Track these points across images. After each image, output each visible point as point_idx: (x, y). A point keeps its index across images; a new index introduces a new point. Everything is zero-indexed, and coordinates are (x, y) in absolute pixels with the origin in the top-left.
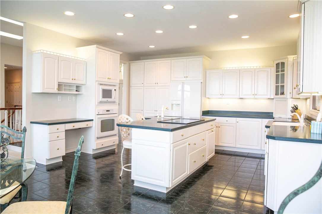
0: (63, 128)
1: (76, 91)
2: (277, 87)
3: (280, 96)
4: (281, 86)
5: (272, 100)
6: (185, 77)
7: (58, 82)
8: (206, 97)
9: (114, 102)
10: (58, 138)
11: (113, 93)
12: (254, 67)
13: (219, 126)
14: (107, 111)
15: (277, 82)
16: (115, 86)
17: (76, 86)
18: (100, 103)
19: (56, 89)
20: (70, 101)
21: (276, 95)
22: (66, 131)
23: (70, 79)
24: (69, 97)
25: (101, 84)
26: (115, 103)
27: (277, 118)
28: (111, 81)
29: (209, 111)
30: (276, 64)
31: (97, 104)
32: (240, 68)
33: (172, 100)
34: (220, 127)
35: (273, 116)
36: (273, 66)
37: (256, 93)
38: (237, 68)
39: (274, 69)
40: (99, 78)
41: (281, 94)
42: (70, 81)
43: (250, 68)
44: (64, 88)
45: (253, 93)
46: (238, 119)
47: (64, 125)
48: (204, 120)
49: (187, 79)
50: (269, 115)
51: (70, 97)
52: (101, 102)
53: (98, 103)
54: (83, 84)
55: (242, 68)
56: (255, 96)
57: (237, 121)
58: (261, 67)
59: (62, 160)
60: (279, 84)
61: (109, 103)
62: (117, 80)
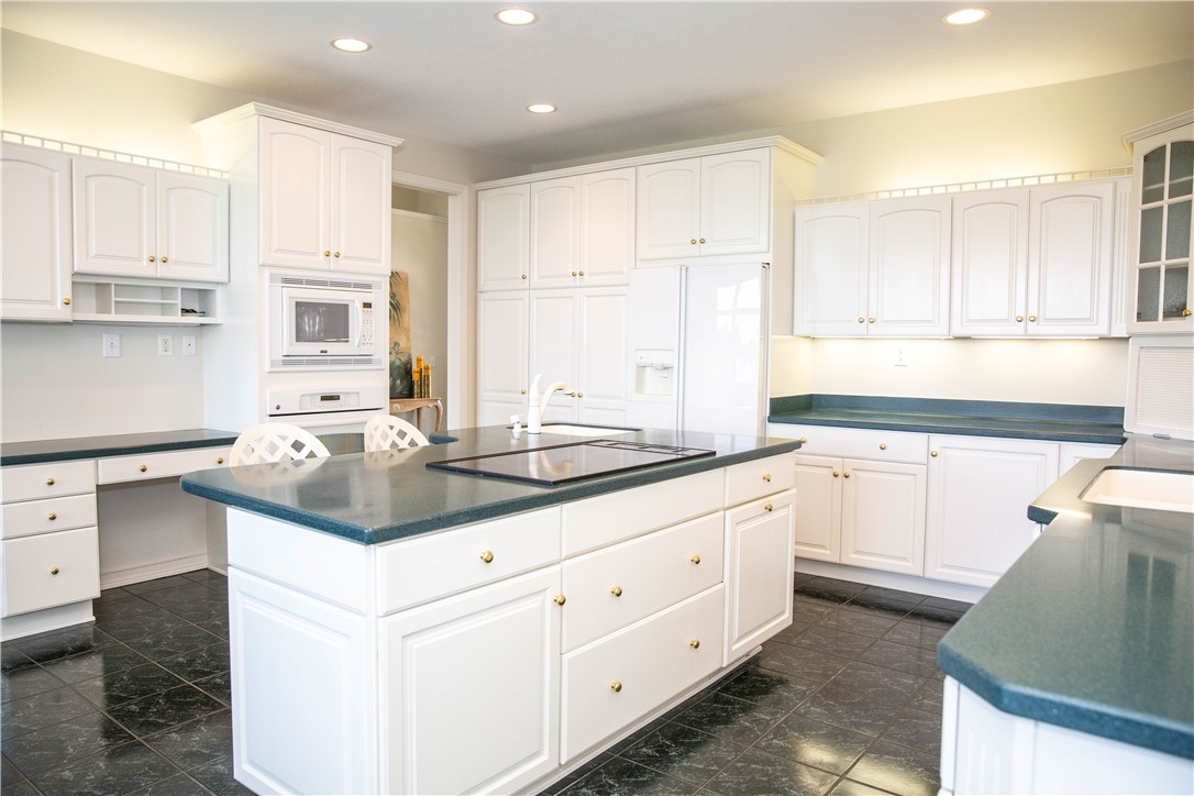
0: (83, 476)
1: (186, 311)
2: (1147, 279)
3: (1162, 325)
4: (1169, 270)
5: (1119, 346)
6: (694, 242)
7: (75, 274)
8: (796, 331)
9: (365, 359)
10: (56, 525)
11: (356, 317)
12: (1028, 182)
13: (849, 472)
14: (324, 398)
15: (1148, 250)
16: (369, 286)
17: (182, 289)
18: (285, 363)
19: (59, 305)
20: (169, 353)
21: (1140, 317)
22: (100, 488)
23: (139, 259)
24: (160, 339)
25: (287, 281)
26: (369, 362)
27: (1143, 438)
28: (343, 264)
29: (811, 395)
30: (1146, 158)
31: (268, 368)
32: (957, 189)
33: (638, 350)
34: (852, 477)
35: (1122, 426)
36: (1130, 171)
37: (1033, 312)
38: (942, 190)
39: (1133, 184)
40: (278, 251)
41: (1167, 315)
42: (143, 268)
43: (1008, 188)
44: (113, 299)
45: (1021, 313)
46: (938, 441)
47: (90, 463)
48: (714, 453)
49: (705, 249)
50: (1102, 424)
51: (169, 337)
52: (290, 360)
53: (273, 363)
54: (218, 283)
55: (965, 188)
56: (1029, 328)
57: (933, 449)
58: (1060, 179)
59: (94, 619)
60: (1159, 259)
61: (334, 362)
62: (378, 261)
